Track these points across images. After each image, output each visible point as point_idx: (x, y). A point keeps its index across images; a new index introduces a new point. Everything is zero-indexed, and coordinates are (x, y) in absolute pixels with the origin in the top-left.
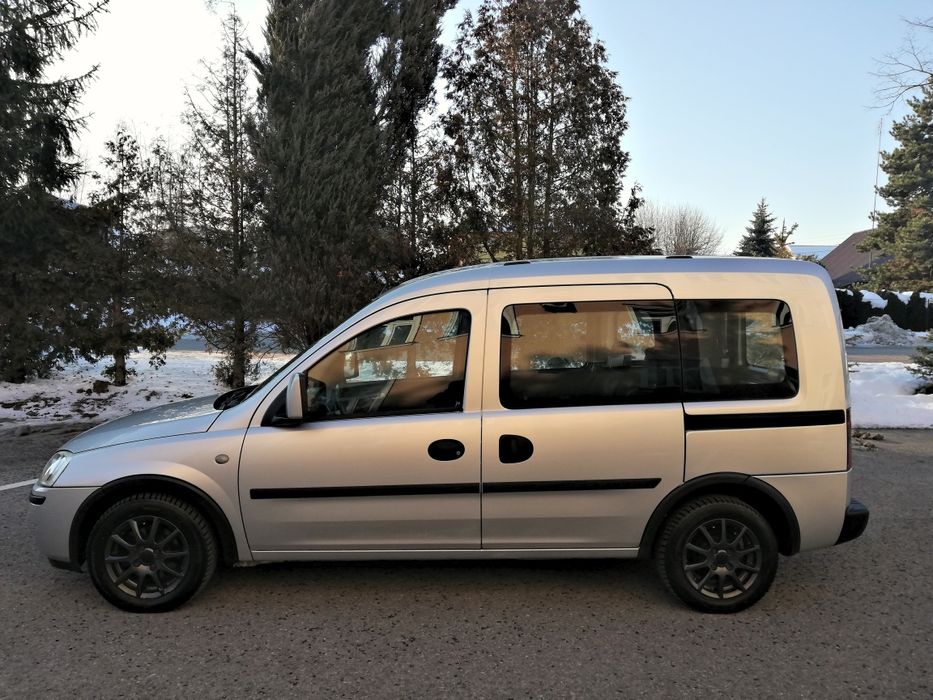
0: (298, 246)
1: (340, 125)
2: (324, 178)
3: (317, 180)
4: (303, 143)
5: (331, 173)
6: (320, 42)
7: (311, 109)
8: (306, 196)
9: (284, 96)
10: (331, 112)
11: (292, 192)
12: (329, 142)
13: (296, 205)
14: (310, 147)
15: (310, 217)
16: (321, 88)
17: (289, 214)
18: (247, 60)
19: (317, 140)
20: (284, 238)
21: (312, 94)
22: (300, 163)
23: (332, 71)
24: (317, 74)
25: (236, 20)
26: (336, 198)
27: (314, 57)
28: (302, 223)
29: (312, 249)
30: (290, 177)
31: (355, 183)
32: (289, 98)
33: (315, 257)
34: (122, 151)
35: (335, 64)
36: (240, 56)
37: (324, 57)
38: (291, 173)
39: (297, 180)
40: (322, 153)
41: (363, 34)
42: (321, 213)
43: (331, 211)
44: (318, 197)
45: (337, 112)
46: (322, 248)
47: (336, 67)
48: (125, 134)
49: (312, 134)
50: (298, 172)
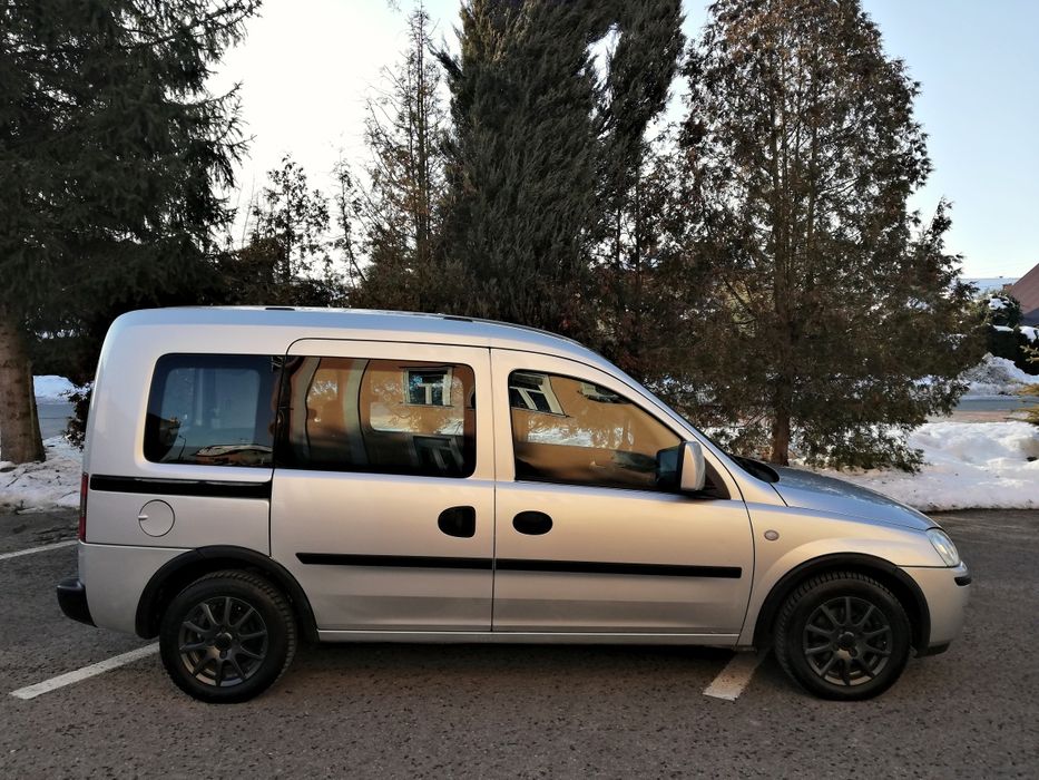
0: (511, 290)
1: (565, 140)
2: (544, 205)
3: (537, 207)
4: (520, 163)
5: (556, 197)
6: (547, 33)
7: (532, 118)
8: (524, 228)
9: (494, 104)
10: (555, 123)
11: (505, 223)
12: (551, 160)
13: (512, 240)
14: (530, 166)
15: (528, 255)
16: (545, 92)
17: (502, 251)
18: (440, 65)
19: (538, 157)
20: (494, 281)
21: (533, 100)
22: (517, 187)
23: (559, 71)
24: (542, 74)
25: (422, 17)
26: (560, 230)
27: (538, 54)
28: (518, 262)
29: (528, 294)
30: (504, 205)
31: (583, 210)
32: (502, 107)
33: (530, 303)
34: (287, 180)
35: (563, 62)
36: (429, 58)
37: (551, 54)
38: (506, 199)
39: (512, 209)
40: (542, 175)
41: (596, 23)
42: (541, 248)
43: (554, 246)
44: (538, 229)
45: (563, 122)
46: (540, 292)
47: (565, 65)
48: (290, 161)
49: (531, 151)
50: (514, 199)
